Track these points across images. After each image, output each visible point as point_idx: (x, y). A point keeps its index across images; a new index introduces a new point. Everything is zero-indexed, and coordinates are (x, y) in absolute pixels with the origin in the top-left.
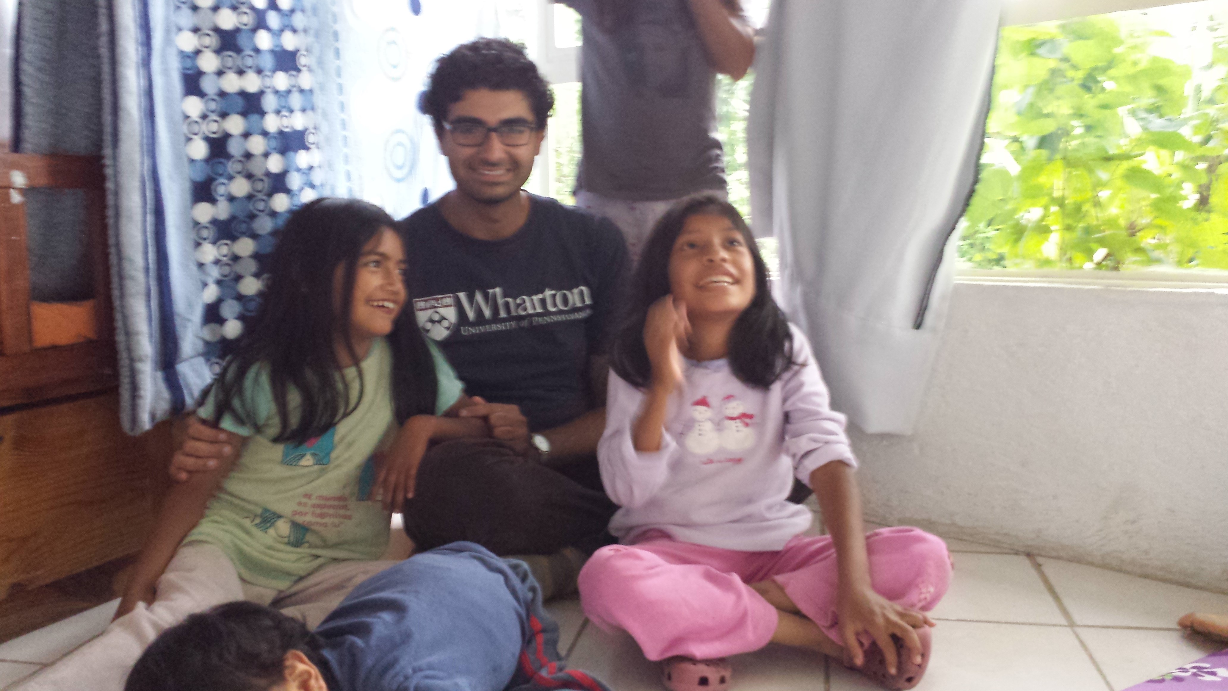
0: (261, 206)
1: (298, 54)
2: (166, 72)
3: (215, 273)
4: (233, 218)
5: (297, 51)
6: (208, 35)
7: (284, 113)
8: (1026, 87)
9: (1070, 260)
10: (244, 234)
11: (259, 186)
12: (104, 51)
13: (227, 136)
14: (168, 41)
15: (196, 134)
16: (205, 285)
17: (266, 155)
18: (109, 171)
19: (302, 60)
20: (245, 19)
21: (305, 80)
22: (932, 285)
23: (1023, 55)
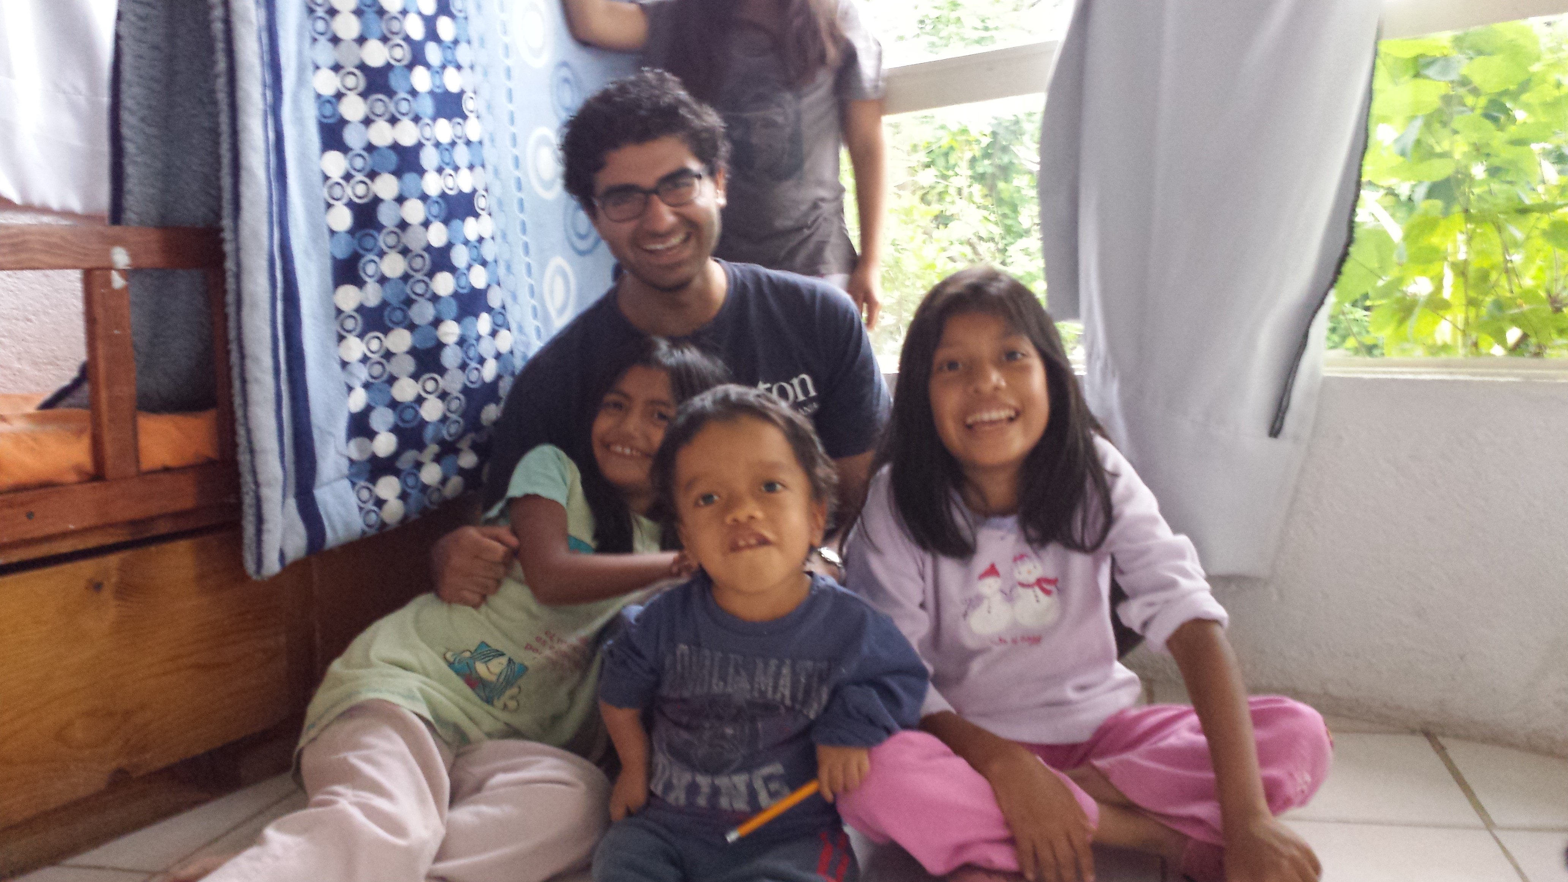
0: (420, 288)
1: (464, 97)
2: (300, 121)
3: (362, 373)
4: (384, 304)
5: (462, 93)
6: (353, 74)
7: (448, 170)
8: (1413, 118)
9: (1476, 345)
10: (398, 324)
11: (418, 263)
12: (222, 97)
13: (377, 201)
14: (301, 81)
15: (337, 200)
16: (350, 389)
17: (426, 224)
18: (228, 247)
19: (468, 105)
20: (398, 53)
21: (473, 129)
22: (1293, 380)
23: (1407, 78)
